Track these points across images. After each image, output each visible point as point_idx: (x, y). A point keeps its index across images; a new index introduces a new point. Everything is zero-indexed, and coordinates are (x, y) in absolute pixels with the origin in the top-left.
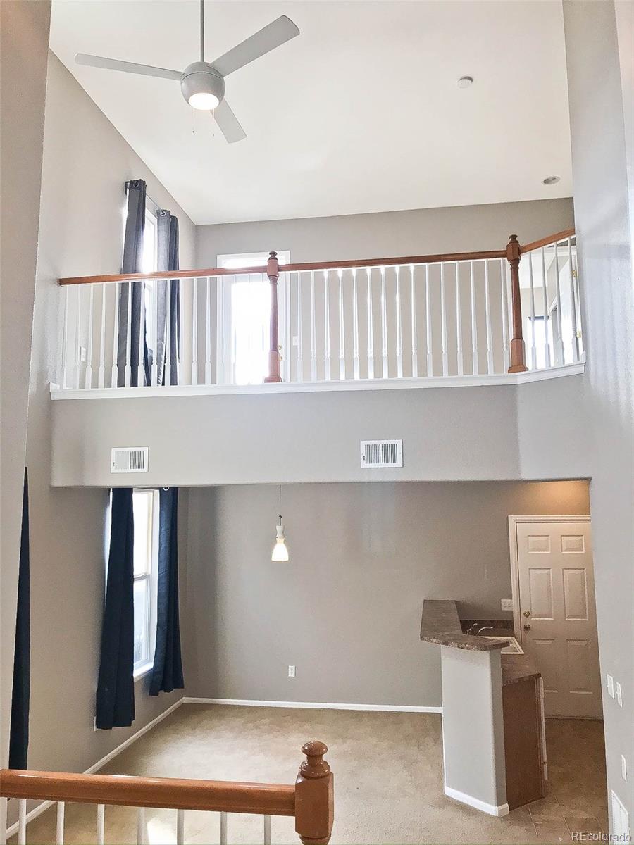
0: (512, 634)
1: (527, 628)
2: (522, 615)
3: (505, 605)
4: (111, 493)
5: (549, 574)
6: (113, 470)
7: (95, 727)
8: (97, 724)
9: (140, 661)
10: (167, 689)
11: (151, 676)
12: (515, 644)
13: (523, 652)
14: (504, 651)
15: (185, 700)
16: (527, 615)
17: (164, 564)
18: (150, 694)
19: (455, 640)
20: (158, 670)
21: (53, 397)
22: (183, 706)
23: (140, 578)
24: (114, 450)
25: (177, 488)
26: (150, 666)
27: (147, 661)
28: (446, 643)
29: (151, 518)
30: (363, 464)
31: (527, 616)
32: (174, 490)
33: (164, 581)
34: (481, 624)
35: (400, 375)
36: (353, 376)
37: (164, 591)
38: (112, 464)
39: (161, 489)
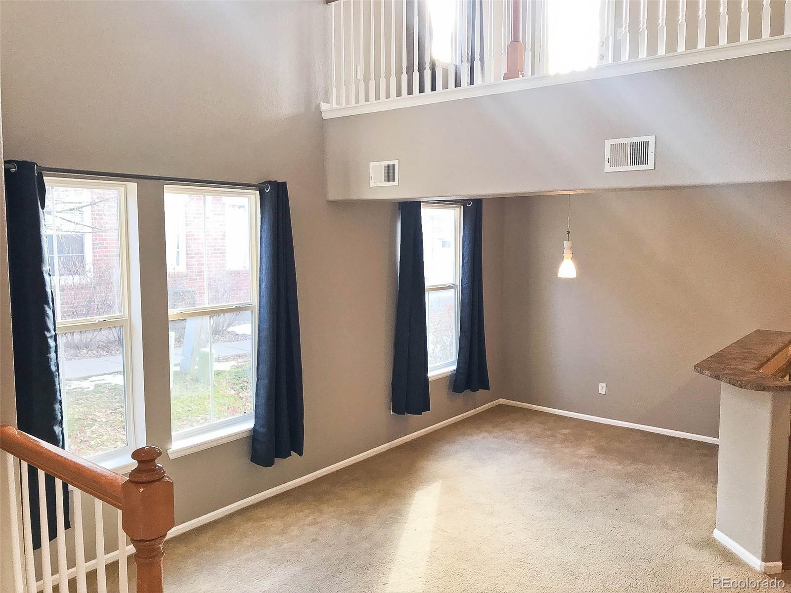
6: (372, 184)
7: (391, 411)
8: (392, 409)
10: (473, 389)
11: (454, 376)
15: (502, 401)
17: (466, 276)
18: (453, 391)
20: (461, 372)
21: (325, 117)
24: (372, 164)
30: (607, 168)
32: (478, 205)
33: (467, 291)
37: (466, 301)
38: (370, 178)
39: (464, 205)
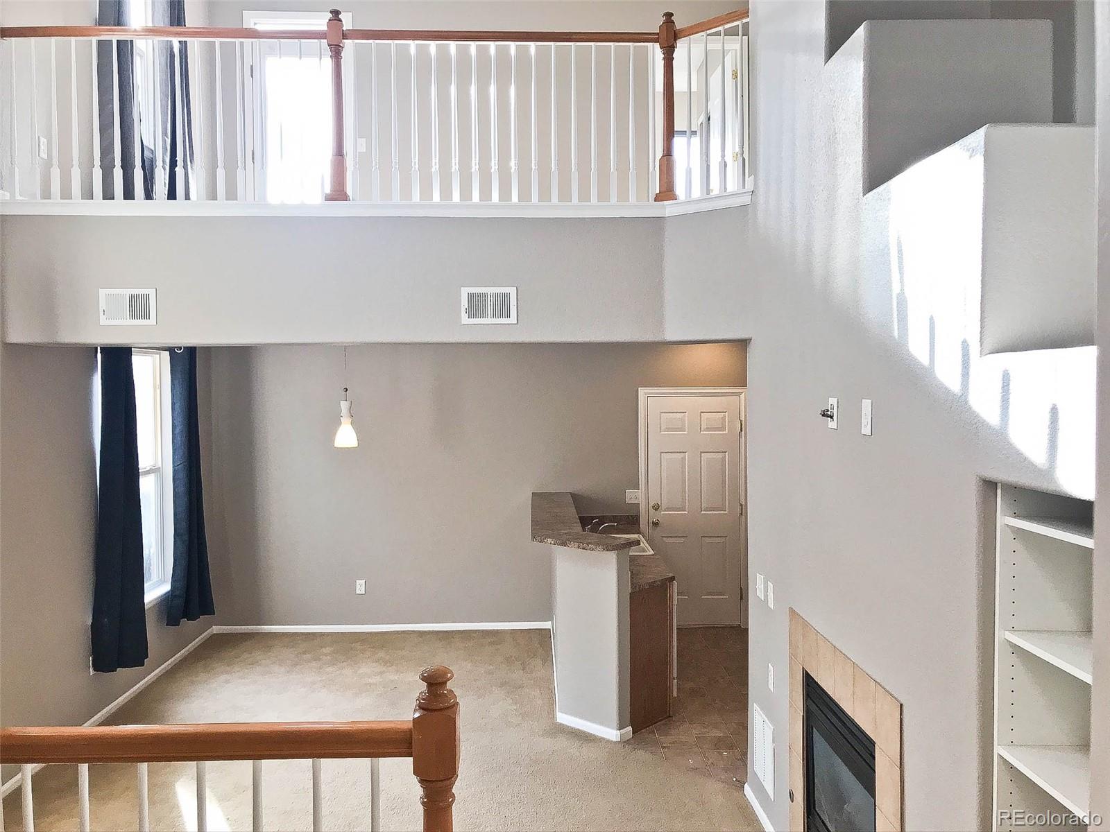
0: (639, 533)
1: (656, 524)
2: (651, 508)
3: (631, 496)
4: (99, 355)
5: (684, 459)
6: (103, 321)
7: (92, 670)
8: (94, 666)
9: (151, 583)
10: (192, 617)
11: (167, 602)
12: (644, 544)
13: (652, 552)
14: (633, 552)
15: (216, 629)
16: (656, 508)
17: (180, 452)
18: (167, 625)
19: (575, 540)
20: (178, 593)
22: (214, 637)
23: (148, 472)
24: (103, 293)
25: (195, 347)
26: (167, 587)
27: (163, 581)
28: (563, 544)
29: (158, 391)
30: (465, 319)
31: (656, 510)
32: (191, 351)
33: (182, 475)
34: (602, 520)
35: (515, 199)
36: (450, 196)
37: (181, 489)
38: (102, 313)
39: (171, 350)
